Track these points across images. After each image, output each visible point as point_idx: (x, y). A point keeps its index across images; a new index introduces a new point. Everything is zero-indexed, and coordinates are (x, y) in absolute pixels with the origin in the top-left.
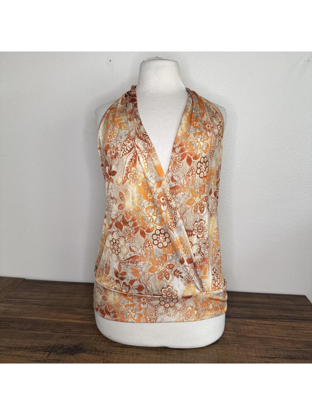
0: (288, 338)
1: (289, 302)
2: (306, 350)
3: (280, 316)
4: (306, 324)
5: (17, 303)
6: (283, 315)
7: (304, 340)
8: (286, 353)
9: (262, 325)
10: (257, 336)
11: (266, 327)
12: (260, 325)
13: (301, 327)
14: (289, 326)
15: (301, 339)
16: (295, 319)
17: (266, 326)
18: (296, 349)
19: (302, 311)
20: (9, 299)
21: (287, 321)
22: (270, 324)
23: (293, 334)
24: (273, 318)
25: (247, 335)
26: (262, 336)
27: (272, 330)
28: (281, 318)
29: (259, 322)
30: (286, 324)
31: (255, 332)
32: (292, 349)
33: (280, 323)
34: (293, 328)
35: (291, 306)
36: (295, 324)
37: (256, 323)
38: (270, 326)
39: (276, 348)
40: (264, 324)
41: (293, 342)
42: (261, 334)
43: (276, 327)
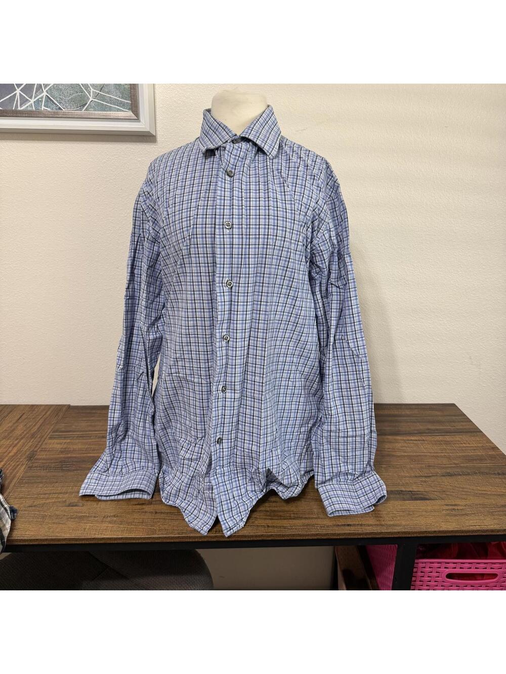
0: (443, 454)
1: (437, 412)
2: (465, 465)
3: (429, 429)
4: (461, 436)
5: (75, 438)
6: (433, 427)
7: (461, 454)
8: (444, 471)
9: (409, 442)
10: (406, 454)
11: (413, 443)
12: (407, 442)
13: (456, 441)
14: (441, 441)
15: (457, 454)
16: (447, 433)
17: (415, 442)
18: (454, 465)
19: (454, 422)
20: (60, 434)
21: (437, 434)
22: (419, 440)
23: (448, 449)
24: (420, 433)
25: (394, 453)
26: (411, 454)
27: (422, 447)
28: (430, 432)
29: (405, 438)
30: (437, 438)
31: (403, 450)
32: (450, 466)
33: (430, 438)
34: (447, 443)
35: (440, 418)
36: (448, 438)
37: (401, 440)
38: (419, 443)
39: (431, 466)
40: (411, 440)
41: (449, 458)
42: (410, 452)
43: (427, 443)
